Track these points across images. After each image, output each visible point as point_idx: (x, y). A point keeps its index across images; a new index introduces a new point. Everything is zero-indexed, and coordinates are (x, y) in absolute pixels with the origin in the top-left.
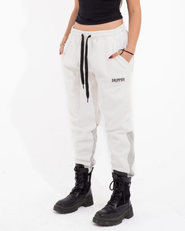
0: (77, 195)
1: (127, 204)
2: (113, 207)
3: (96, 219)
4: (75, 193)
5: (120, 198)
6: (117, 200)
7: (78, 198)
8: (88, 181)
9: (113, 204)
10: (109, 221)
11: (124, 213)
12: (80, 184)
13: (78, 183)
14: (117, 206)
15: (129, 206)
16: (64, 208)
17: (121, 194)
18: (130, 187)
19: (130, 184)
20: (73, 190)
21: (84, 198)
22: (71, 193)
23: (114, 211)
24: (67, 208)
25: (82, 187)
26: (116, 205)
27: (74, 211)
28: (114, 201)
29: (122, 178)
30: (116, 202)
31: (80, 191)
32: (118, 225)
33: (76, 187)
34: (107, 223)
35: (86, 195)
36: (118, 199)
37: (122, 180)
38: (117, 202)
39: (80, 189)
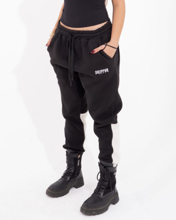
0: (68, 178)
1: (113, 191)
2: (99, 196)
3: (84, 209)
4: (66, 177)
5: (106, 186)
6: (103, 189)
7: (68, 182)
8: (78, 165)
9: (99, 193)
10: (95, 211)
11: (110, 200)
12: (70, 168)
13: (69, 167)
14: (104, 195)
15: (115, 193)
16: (56, 193)
17: (107, 183)
18: (115, 175)
19: (115, 173)
20: (64, 174)
21: (74, 181)
22: (62, 177)
23: (100, 200)
24: (58, 193)
25: (72, 171)
26: (102, 194)
27: (65, 194)
28: (100, 190)
29: (107, 168)
30: (102, 191)
31: (71, 174)
32: (104, 213)
33: (68, 170)
34: (94, 213)
35: (76, 178)
36: (104, 187)
37: (107, 170)
38: (104, 190)
39: (71, 173)
